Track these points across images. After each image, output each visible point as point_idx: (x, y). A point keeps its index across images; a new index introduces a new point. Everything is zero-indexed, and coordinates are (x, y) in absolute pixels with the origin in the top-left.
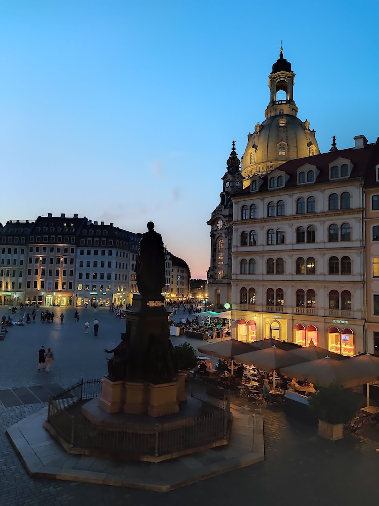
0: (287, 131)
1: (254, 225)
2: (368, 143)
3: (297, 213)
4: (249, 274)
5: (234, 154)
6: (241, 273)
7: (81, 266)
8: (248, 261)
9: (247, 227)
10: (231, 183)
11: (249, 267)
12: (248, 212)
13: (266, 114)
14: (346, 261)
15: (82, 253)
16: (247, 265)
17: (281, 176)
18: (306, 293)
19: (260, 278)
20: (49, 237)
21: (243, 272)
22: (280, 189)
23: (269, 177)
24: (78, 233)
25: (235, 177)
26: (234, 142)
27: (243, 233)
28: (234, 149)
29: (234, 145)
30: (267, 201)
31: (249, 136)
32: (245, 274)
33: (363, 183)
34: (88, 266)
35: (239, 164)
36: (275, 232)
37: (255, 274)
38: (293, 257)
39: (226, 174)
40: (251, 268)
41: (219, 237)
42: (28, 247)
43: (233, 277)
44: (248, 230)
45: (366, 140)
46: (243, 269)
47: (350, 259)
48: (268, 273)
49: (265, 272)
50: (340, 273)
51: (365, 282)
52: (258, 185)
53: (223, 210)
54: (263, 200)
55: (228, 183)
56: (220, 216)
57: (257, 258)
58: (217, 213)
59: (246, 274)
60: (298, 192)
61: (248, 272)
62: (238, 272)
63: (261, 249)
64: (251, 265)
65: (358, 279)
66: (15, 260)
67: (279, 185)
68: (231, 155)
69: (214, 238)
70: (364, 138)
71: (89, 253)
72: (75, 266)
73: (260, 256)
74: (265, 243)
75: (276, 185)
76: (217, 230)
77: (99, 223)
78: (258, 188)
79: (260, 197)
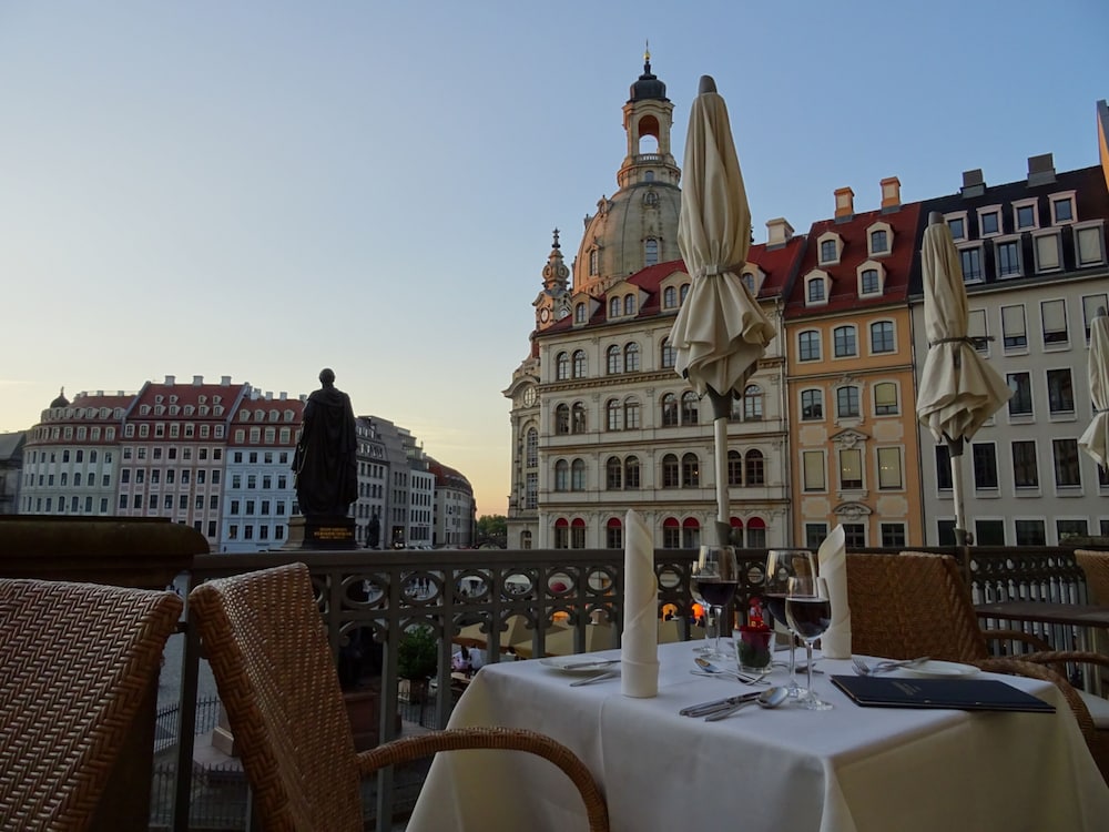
0: (659, 213)
1: (582, 391)
2: (794, 235)
3: (663, 367)
4: (573, 490)
5: (557, 255)
6: (557, 490)
7: (236, 485)
8: (570, 465)
9: (567, 396)
10: (551, 313)
11: (573, 476)
12: (569, 365)
13: (620, 178)
14: (755, 460)
15: (238, 458)
16: (570, 473)
17: (631, 295)
18: (681, 524)
19: (594, 498)
20: (167, 427)
21: (561, 487)
22: (629, 321)
23: (609, 297)
24: (230, 418)
25: (559, 300)
26: (556, 232)
27: (561, 407)
28: (556, 246)
29: (556, 237)
30: (606, 342)
31: (587, 221)
32: (564, 491)
33: (782, 308)
34: (252, 486)
35: (567, 276)
36: (622, 404)
37: (583, 491)
38: (656, 454)
39: (542, 296)
40: (577, 480)
41: (528, 422)
42: (120, 449)
43: (542, 498)
44: (570, 402)
45: (789, 229)
46: (561, 480)
47: (761, 456)
48: (610, 488)
49: (603, 486)
50: (743, 485)
51: (789, 502)
52: (586, 312)
53: (536, 368)
54: (597, 341)
55: (546, 312)
56: (530, 379)
57: (587, 458)
58: (523, 374)
59: (567, 491)
60: (664, 325)
61: (569, 487)
62: (552, 488)
63: (594, 439)
64: (577, 473)
65: (777, 494)
66: (78, 475)
67: (628, 312)
68: (550, 257)
69: (518, 425)
70: (786, 223)
71: (253, 459)
72: (223, 487)
73: (593, 454)
74: (602, 429)
75: (621, 312)
76: (523, 408)
77: (276, 396)
78: (586, 319)
79: (592, 336)
